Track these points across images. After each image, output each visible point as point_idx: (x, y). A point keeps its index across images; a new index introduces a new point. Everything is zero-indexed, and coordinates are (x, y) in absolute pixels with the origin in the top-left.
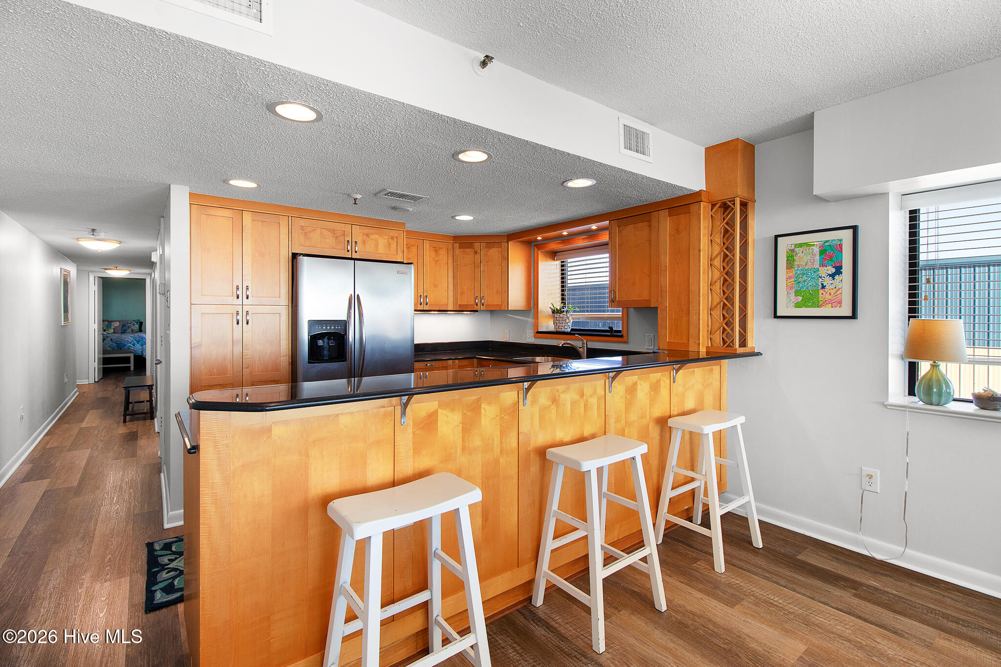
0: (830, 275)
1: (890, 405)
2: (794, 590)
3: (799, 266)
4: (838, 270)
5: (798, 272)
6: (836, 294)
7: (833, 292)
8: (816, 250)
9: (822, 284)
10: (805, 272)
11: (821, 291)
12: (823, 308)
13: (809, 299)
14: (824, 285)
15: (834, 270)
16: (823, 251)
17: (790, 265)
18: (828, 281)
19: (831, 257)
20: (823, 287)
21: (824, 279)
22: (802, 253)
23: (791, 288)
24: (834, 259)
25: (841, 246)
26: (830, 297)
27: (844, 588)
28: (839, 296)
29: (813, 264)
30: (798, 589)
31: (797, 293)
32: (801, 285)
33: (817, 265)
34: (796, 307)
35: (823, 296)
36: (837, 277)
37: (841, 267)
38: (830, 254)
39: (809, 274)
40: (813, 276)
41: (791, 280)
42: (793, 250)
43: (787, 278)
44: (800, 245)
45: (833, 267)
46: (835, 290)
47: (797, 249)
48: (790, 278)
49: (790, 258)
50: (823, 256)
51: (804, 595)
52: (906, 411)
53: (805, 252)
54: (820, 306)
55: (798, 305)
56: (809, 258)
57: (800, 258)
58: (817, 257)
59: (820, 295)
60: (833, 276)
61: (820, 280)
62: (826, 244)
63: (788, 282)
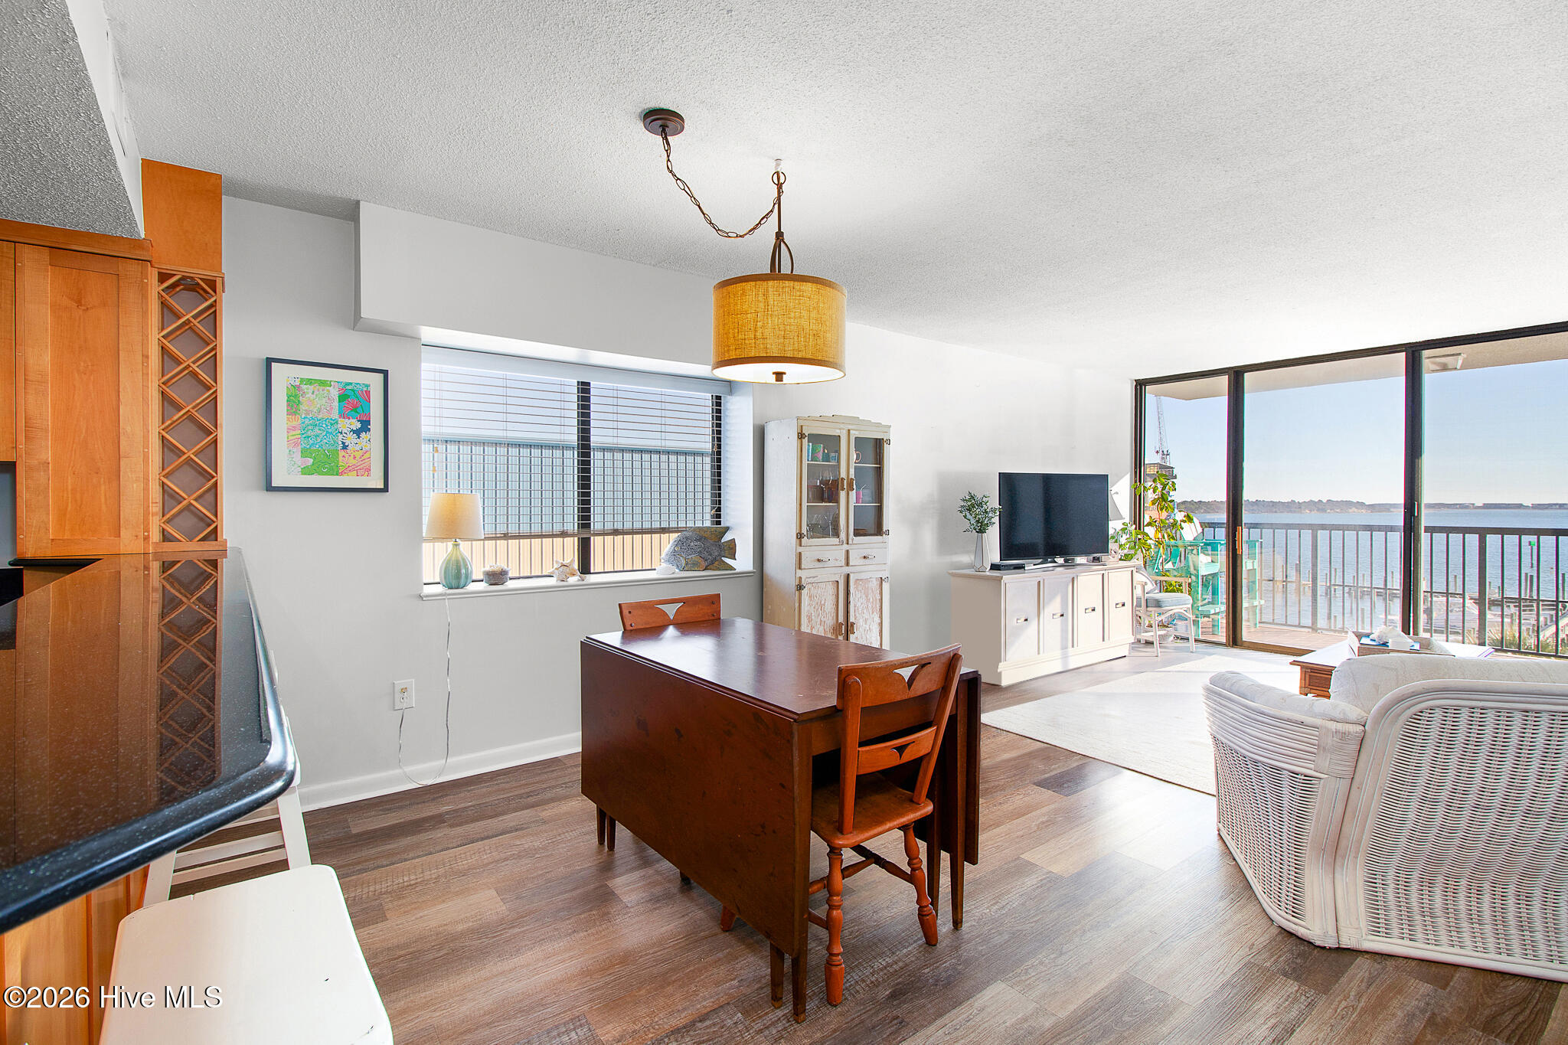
0: (354, 432)
1: (427, 596)
2: (406, 860)
3: (308, 412)
4: (365, 426)
5: (307, 422)
6: (363, 458)
7: (358, 455)
8: (334, 393)
9: (343, 443)
10: (318, 423)
11: (342, 453)
12: (345, 477)
13: (325, 463)
14: (346, 444)
15: (359, 425)
16: (343, 396)
17: (293, 407)
18: (351, 439)
19: (355, 407)
20: (345, 447)
21: (345, 435)
22: (313, 393)
23: (296, 444)
24: (359, 410)
25: (368, 393)
26: (354, 462)
27: (434, 828)
28: (367, 460)
29: (329, 412)
30: (405, 856)
31: (305, 453)
32: (311, 442)
33: (335, 415)
34: (304, 473)
35: (343, 460)
36: (363, 435)
37: (368, 423)
38: (353, 403)
39: (324, 426)
40: (330, 431)
41: (294, 433)
42: (298, 387)
43: (288, 429)
44: (310, 382)
45: (358, 421)
46: (361, 453)
47: (304, 387)
48: (294, 428)
49: (292, 398)
50: (344, 404)
51: (419, 857)
52: (444, 599)
53: (316, 392)
54: (342, 474)
55: (306, 471)
56: (323, 402)
57: (309, 400)
58: (336, 404)
59: (341, 458)
60: (358, 432)
61: (341, 437)
62: (348, 387)
63: (289, 434)
